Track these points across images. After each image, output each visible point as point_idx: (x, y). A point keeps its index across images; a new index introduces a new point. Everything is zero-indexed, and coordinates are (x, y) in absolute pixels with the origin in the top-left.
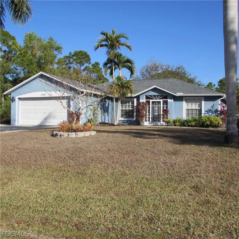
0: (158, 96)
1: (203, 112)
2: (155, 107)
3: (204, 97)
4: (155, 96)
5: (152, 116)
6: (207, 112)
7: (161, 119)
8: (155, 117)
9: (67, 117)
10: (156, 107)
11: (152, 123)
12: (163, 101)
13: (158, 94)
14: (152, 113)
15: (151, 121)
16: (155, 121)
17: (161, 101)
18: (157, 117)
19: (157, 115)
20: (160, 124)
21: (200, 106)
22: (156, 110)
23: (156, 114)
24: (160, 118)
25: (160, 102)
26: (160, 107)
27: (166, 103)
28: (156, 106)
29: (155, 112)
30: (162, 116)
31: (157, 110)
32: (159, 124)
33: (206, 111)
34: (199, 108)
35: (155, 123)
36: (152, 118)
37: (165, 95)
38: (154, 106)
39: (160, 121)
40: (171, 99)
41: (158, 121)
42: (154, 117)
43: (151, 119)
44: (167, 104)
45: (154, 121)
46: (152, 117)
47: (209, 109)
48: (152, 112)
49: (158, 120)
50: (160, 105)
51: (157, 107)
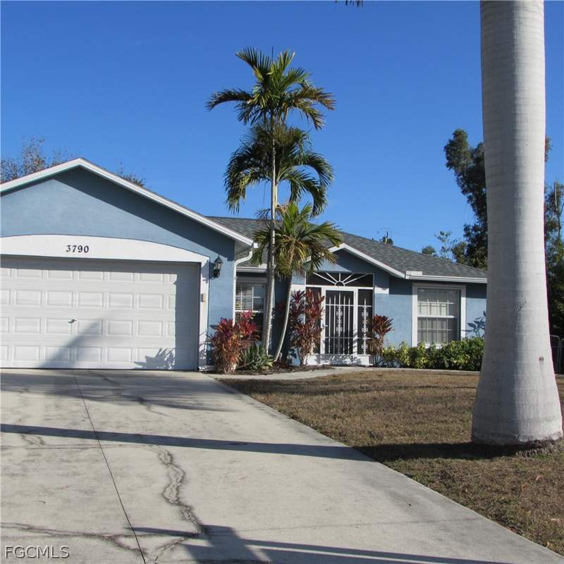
0: (344, 275)
1: (463, 326)
2: (337, 308)
3: (465, 287)
4: (335, 275)
5: (327, 335)
6: (473, 328)
7: (355, 344)
8: (336, 341)
9: (174, 338)
10: (340, 309)
11: (326, 358)
12: (359, 290)
13: (346, 270)
14: (327, 329)
15: (323, 351)
16: (336, 352)
17: (355, 290)
18: (342, 340)
19: (342, 333)
20: (352, 359)
21: (456, 309)
22: (339, 317)
23: (339, 329)
24: (351, 344)
25: (350, 294)
26: (352, 308)
27: (367, 297)
28: (340, 305)
29: (337, 324)
30: (356, 338)
31: (342, 317)
32: (348, 361)
33: (470, 325)
34: (453, 317)
35: (335, 359)
36: (326, 342)
37: (367, 274)
38: (335, 305)
39: (351, 353)
40: (383, 287)
41: (346, 353)
42: (332, 340)
43: (323, 346)
44: (371, 301)
45: (332, 352)
46: (327, 340)
47: (479, 320)
48: (327, 323)
49: (346, 347)
50: (352, 303)
51: (342, 308)
